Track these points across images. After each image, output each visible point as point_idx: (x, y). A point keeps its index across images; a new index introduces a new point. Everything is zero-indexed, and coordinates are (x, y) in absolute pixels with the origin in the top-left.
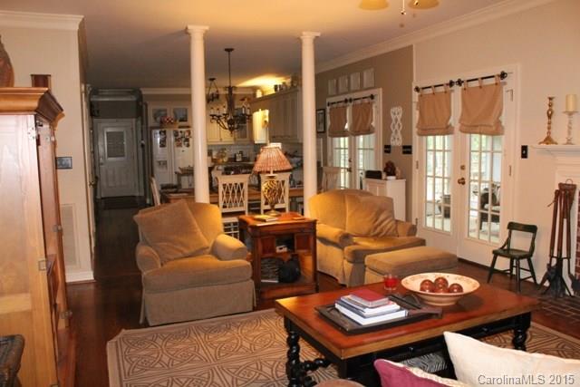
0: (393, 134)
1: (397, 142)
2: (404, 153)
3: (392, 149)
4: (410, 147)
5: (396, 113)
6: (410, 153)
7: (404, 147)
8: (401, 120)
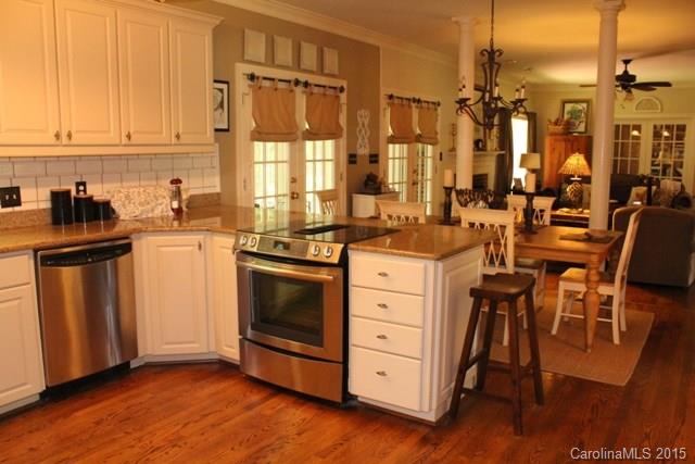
0: (360, 141)
1: (363, 151)
2: (371, 162)
3: (358, 159)
4: (377, 156)
5: (364, 116)
6: (376, 162)
7: (371, 156)
8: (369, 125)
